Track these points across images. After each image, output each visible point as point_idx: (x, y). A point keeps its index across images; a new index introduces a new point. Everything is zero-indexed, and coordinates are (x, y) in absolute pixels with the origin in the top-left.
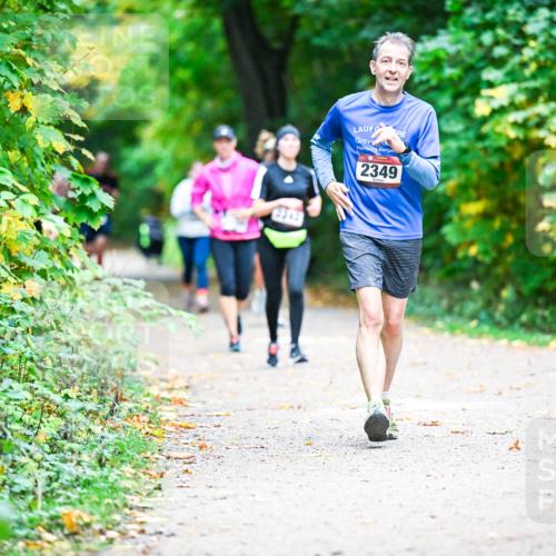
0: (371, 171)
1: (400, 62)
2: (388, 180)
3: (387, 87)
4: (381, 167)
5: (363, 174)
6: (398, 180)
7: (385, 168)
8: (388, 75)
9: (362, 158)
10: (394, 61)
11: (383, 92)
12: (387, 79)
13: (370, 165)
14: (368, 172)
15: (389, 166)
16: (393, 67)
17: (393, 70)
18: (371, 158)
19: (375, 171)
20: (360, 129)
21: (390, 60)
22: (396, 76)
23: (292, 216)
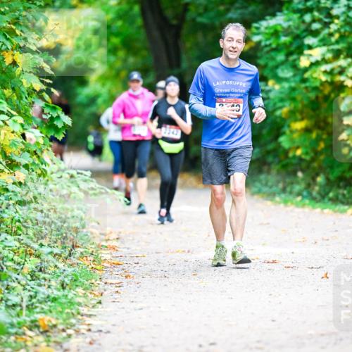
1: (238, 41)
3: (230, 56)
6: (241, 113)
8: (231, 49)
9: (218, 100)
11: (227, 58)
13: (224, 104)
16: (234, 44)
17: (235, 47)
18: (224, 100)
21: (233, 39)
23: (173, 133)
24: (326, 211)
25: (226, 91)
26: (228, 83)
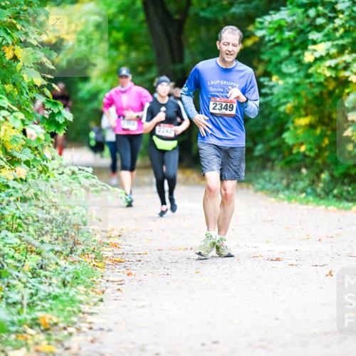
0: (218, 107)
1: (234, 45)
2: (228, 112)
3: (227, 59)
4: (224, 104)
5: (214, 109)
6: (234, 112)
7: (227, 105)
8: (227, 52)
9: (213, 99)
10: (231, 44)
11: (224, 61)
12: (227, 54)
13: (218, 103)
14: (216, 108)
15: (229, 104)
16: (231, 48)
17: (230, 50)
18: (218, 99)
19: (221, 107)
20: (212, 82)
21: (229, 44)
22: (232, 53)
23: (167, 131)
24: (331, 208)
25: (220, 90)
26: (222, 82)
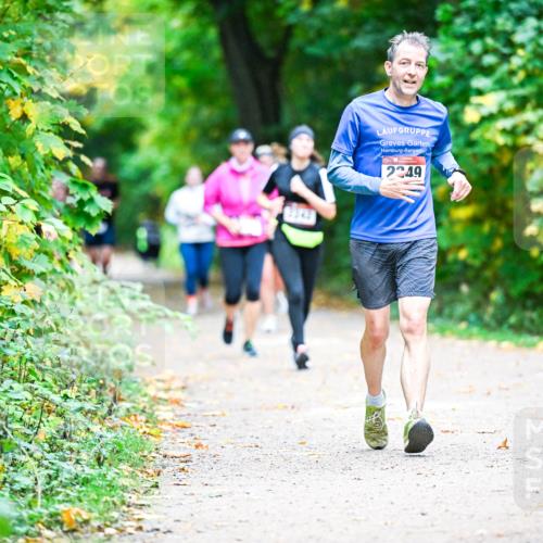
0: (397, 172)
1: (418, 65)
3: (405, 91)
4: (407, 167)
5: (389, 175)
7: (411, 169)
8: (407, 78)
9: (385, 160)
10: (413, 64)
11: (399, 93)
12: (406, 81)
13: (396, 166)
14: (393, 174)
15: (414, 167)
16: (412, 69)
17: (413, 73)
18: (396, 160)
20: (385, 132)
21: (409, 62)
22: (415, 79)
25: (399, 144)
